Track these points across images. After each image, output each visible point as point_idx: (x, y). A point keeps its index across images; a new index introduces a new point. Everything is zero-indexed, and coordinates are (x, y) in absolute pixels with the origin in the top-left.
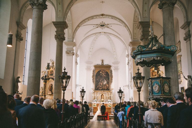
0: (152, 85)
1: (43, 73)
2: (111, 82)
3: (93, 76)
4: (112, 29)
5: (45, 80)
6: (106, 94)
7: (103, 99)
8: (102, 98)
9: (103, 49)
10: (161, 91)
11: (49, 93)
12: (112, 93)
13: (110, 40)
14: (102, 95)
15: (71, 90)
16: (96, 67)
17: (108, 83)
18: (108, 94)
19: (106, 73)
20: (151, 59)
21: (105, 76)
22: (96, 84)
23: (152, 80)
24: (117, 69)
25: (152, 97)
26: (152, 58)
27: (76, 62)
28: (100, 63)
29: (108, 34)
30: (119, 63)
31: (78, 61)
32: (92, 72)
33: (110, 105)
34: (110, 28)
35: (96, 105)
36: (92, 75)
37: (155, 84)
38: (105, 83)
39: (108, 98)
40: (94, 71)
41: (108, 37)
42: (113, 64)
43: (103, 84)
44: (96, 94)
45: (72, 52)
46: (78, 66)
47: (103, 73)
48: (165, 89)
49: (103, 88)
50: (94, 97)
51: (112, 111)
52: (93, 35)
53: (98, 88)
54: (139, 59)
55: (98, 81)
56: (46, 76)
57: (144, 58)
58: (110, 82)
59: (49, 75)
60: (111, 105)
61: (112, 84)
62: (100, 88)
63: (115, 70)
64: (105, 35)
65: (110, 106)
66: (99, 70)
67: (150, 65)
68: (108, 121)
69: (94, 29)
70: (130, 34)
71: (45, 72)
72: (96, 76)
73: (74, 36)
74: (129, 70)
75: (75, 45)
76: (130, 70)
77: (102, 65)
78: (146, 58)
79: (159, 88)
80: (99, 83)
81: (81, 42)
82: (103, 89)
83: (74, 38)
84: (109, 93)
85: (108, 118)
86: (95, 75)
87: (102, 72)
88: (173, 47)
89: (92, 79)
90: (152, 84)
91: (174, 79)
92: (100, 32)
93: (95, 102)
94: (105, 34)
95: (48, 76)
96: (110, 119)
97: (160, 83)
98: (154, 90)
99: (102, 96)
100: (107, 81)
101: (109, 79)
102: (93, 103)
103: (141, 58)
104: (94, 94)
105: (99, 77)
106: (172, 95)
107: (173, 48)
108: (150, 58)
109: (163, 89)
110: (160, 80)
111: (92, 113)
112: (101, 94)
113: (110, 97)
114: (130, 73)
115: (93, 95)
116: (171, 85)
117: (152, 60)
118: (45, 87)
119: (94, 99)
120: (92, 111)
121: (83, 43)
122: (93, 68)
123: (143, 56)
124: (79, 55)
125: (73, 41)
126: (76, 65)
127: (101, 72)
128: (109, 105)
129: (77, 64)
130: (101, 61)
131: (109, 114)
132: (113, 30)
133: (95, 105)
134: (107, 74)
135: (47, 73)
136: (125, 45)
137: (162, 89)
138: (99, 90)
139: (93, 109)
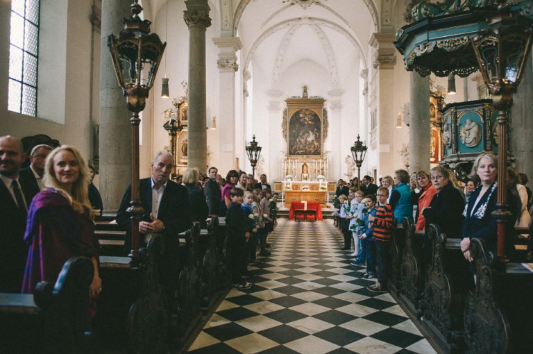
0: (458, 125)
1: (168, 113)
2: (325, 136)
3: (284, 124)
4: (328, 8)
5: (172, 130)
6: (313, 163)
7: (307, 175)
8: (305, 172)
9: (306, 61)
10: (485, 141)
11: (182, 161)
12: (326, 160)
13: (322, 38)
14: (305, 164)
15: (234, 151)
16: (290, 102)
17: (318, 139)
18: (319, 163)
19: (313, 116)
20: (461, 42)
21: (310, 122)
22: (290, 141)
23: (456, 109)
24: (337, 106)
25: (455, 159)
26: (465, 38)
27: (245, 91)
28: (299, 93)
29: (318, 22)
30: (342, 93)
31: (250, 89)
32: (281, 114)
33: (323, 186)
34: (323, 6)
35: (290, 186)
36: (281, 121)
37: (468, 121)
38: (311, 138)
39: (319, 171)
40: (285, 113)
41: (318, 31)
42: (329, 94)
43: (306, 141)
44: (291, 163)
45: (232, 62)
46: (249, 100)
47: (306, 116)
48: (496, 136)
49: (306, 150)
50: (287, 170)
51: (328, 200)
52: (282, 26)
53: (295, 150)
54: (421, 47)
55: (294, 134)
56: (173, 121)
57: (439, 42)
58: (322, 136)
59: (181, 119)
60: (326, 187)
61: (326, 140)
62: (301, 150)
63: (333, 109)
64: (310, 25)
65: (323, 188)
66: (297, 110)
67: (444, 72)
68: (319, 223)
69: (284, 8)
70: (374, 15)
71: (171, 112)
72: (291, 123)
73: (236, 23)
74: (368, 105)
75: (238, 45)
76: (370, 106)
77: (305, 97)
78: (444, 41)
79: (478, 134)
80: (297, 140)
81: (254, 44)
82: (307, 153)
83: (236, 29)
84: (321, 161)
85: (320, 215)
86: (288, 121)
87: (305, 114)
88: (526, 7)
89: (281, 130)
90: (456, 121)
91: (524, 107)
92: (300, 19)
93: (289, 180)
94: (310, 23)
95: (179, 122)
96: (325, 218)
97: (484, 117)
98: (463, 138)
99: (305, 168)
100: (316, 135)
101: (319, 129)
102: (285, 182)
103: (428, 41)
104: (287, 163)
105: (297, 125)
106: (514, 154)
107: (527, 10)
108: (458, 40)
109: (492, 136)
110: (484, 109)
111: (283, 203)
112: (303, 164)
113: (323, 169)
114: (369, 112)
115: (284, 166)
116: (513, 125)
117: (463, 46)
118: (173, 146)
119: (287, 174)
120: (283, 200)
121: (259, 44)
122: (284, 106)
123: (433, 35)
124: (251, 74)
125: (233, 36)
126: (244, 97)
127: (301, 115)
128: (321, 186)
129: (247, 95)
130: (302, 90)
131: (321, 205)
132: (331, 10)
133: (288, 186)
134: (316, 119)
135: (176, 114)
136: (358, 48)
137: (488, 135)
138: (298, 154)
139: (284, 196)
